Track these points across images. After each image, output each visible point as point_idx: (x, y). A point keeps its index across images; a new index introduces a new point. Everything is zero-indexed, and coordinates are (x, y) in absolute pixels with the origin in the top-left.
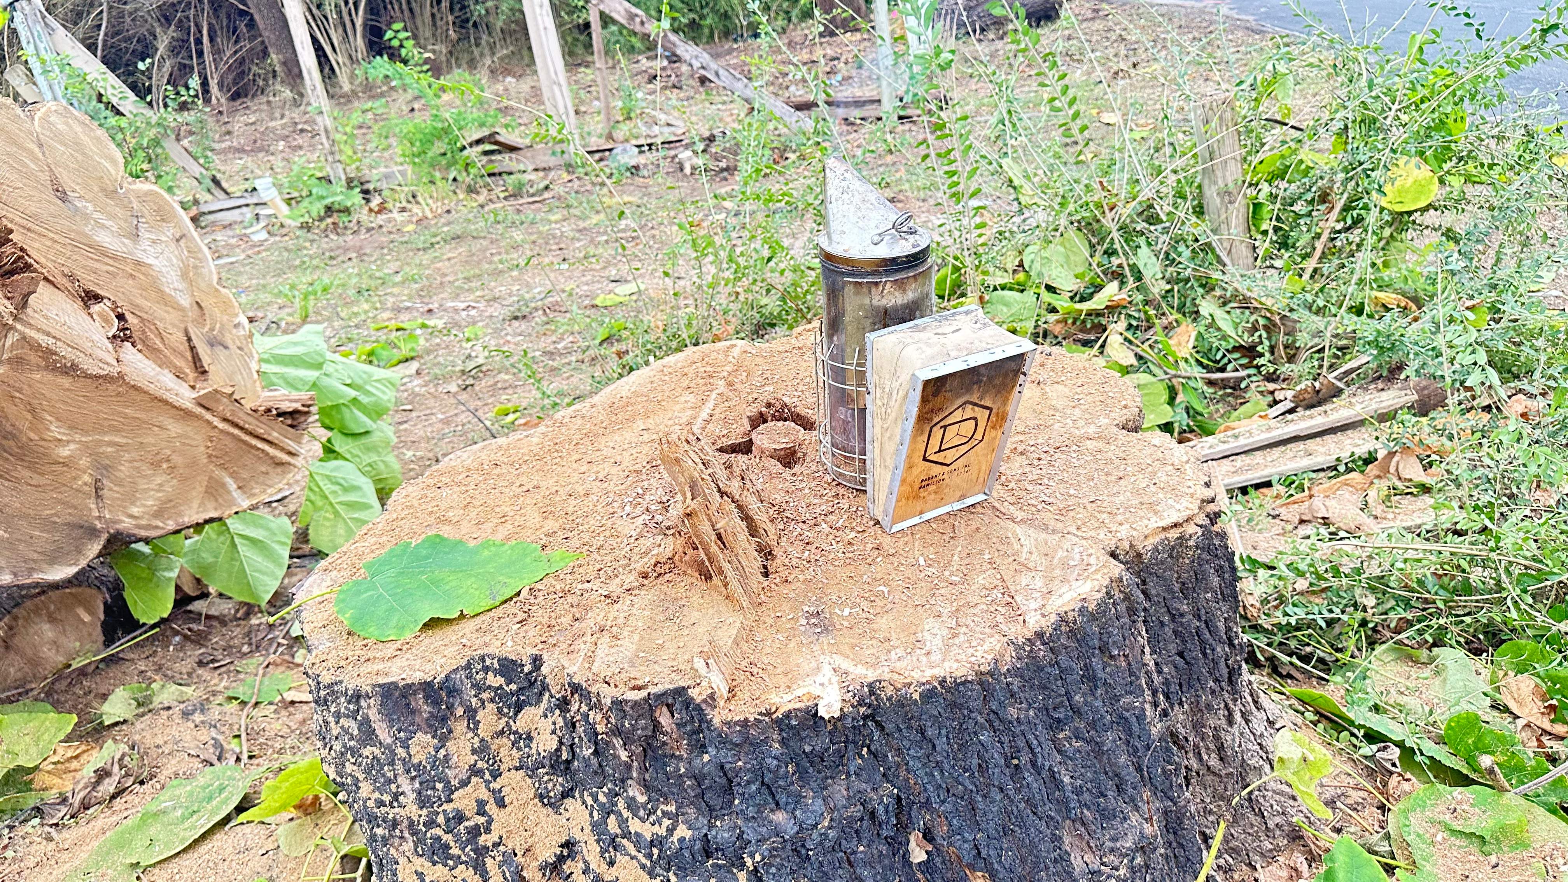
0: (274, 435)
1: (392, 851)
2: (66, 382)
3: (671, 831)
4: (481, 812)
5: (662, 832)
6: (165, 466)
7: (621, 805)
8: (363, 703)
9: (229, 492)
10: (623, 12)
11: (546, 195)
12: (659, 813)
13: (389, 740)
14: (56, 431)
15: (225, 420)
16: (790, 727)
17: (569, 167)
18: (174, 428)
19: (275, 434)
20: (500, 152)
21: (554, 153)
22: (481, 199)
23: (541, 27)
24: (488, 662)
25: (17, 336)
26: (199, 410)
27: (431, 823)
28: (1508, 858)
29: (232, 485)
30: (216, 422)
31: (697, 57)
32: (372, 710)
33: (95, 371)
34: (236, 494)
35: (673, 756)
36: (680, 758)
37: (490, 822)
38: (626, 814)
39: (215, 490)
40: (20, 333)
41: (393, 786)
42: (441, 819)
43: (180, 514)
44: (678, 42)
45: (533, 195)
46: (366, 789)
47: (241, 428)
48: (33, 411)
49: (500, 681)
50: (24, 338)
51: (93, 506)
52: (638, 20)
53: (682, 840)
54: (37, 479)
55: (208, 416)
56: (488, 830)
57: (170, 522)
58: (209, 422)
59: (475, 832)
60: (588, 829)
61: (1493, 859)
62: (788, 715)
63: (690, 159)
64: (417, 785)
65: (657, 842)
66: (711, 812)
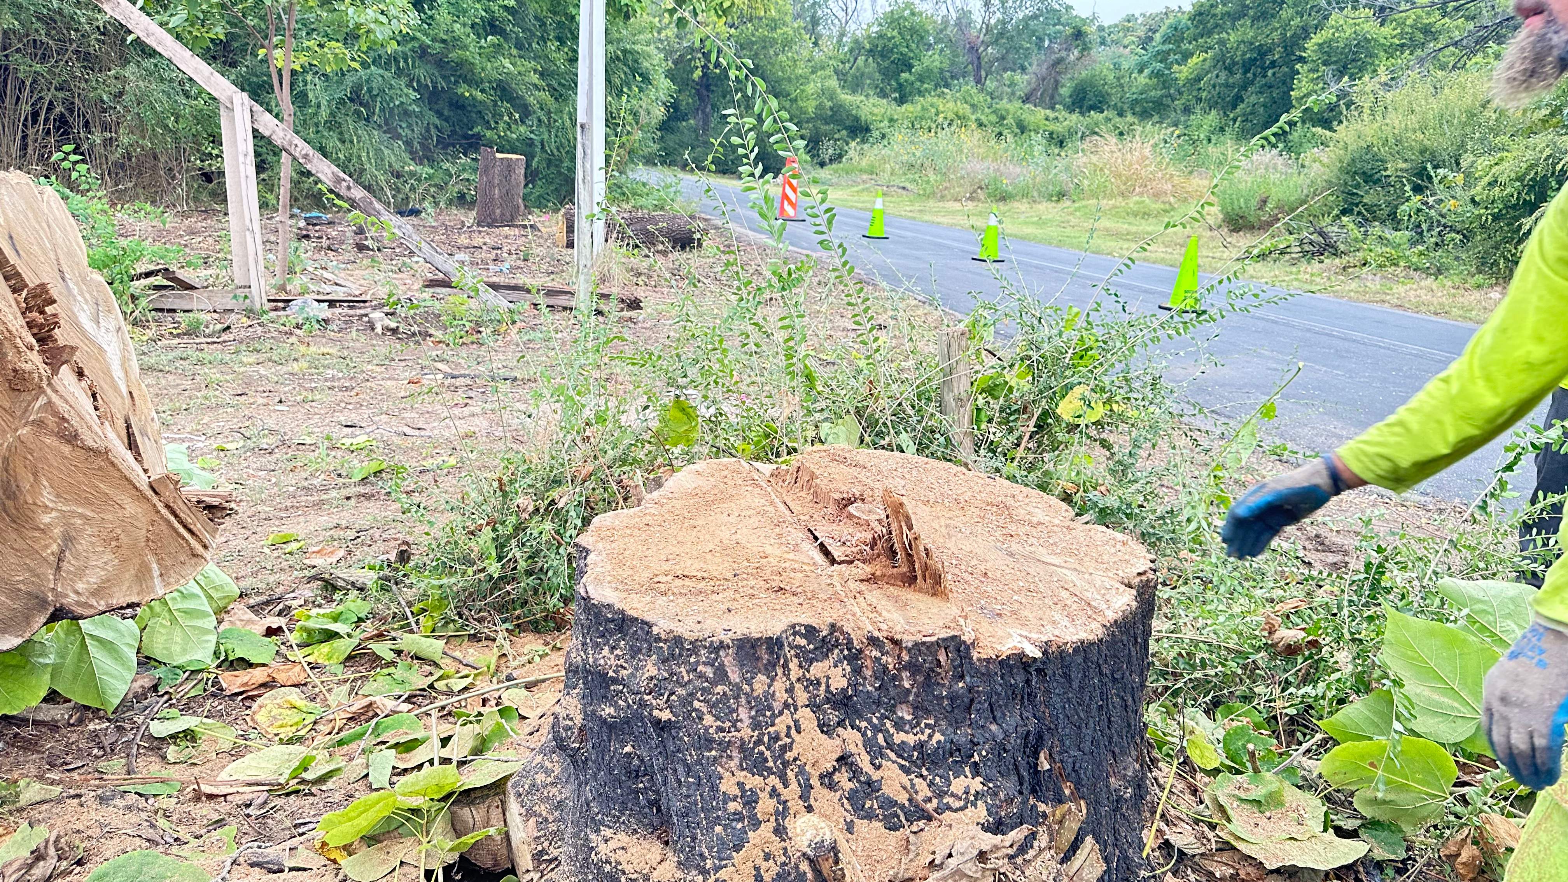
0: (197, 527)
1: (719, 769)
2: (66, 449)
3: (930, 736)
4: (788, 735)
5: (924, 738)
6: (114, 543)
7: (888, 724)
8: (722, 653)
9: (152, 578)
10: (330, 175)
11: (225, 337)
12: (923, 725)
13: (738, 680)
14: (47, 497)
15: (167, 506)
16: (1009, 665)
17: (249, 312)
18: (131, 507)
19: (199, 526)
20: (173, 289)
21: (235, 297)
22: (149, 333)
23: (243, 175)
24: (797, 628)
25: (45, 400)
26: (149, 493)
27: (759, 742)
28: (1275, 813)
29: (156, 573)
30: (160, 506)
31: (400, 227)
32: (728, 659)
33: (90, 443)
34: (157, 581)
35: (938, 684)
36: (943, 685)
37: (793, 741)
38: (892, 730)
39: (143, 575)
40: (49, 398)
41: (735, 715)
42: (766, 739)
43: (111, 596)
44: (383, 211)
45: (209, 336)
46: (708, 720)
47: (176, 516)
48: (35, 475)
49: (803, 642)
50: (50, 402)
51: (51, 577)
52: (344, 184)
53: (939, 742)
54: (19, 544)
55: (155, 499)
56: (791, 750)
57: (102, 603)
58: (155, 506)
59: (784, 749)
60: (860, 745)
61: (1268, 814)
62: (1008, 657)
63: (382, 320)
64: (753, 713)
65: (920, 746)
66: (956, 724)
